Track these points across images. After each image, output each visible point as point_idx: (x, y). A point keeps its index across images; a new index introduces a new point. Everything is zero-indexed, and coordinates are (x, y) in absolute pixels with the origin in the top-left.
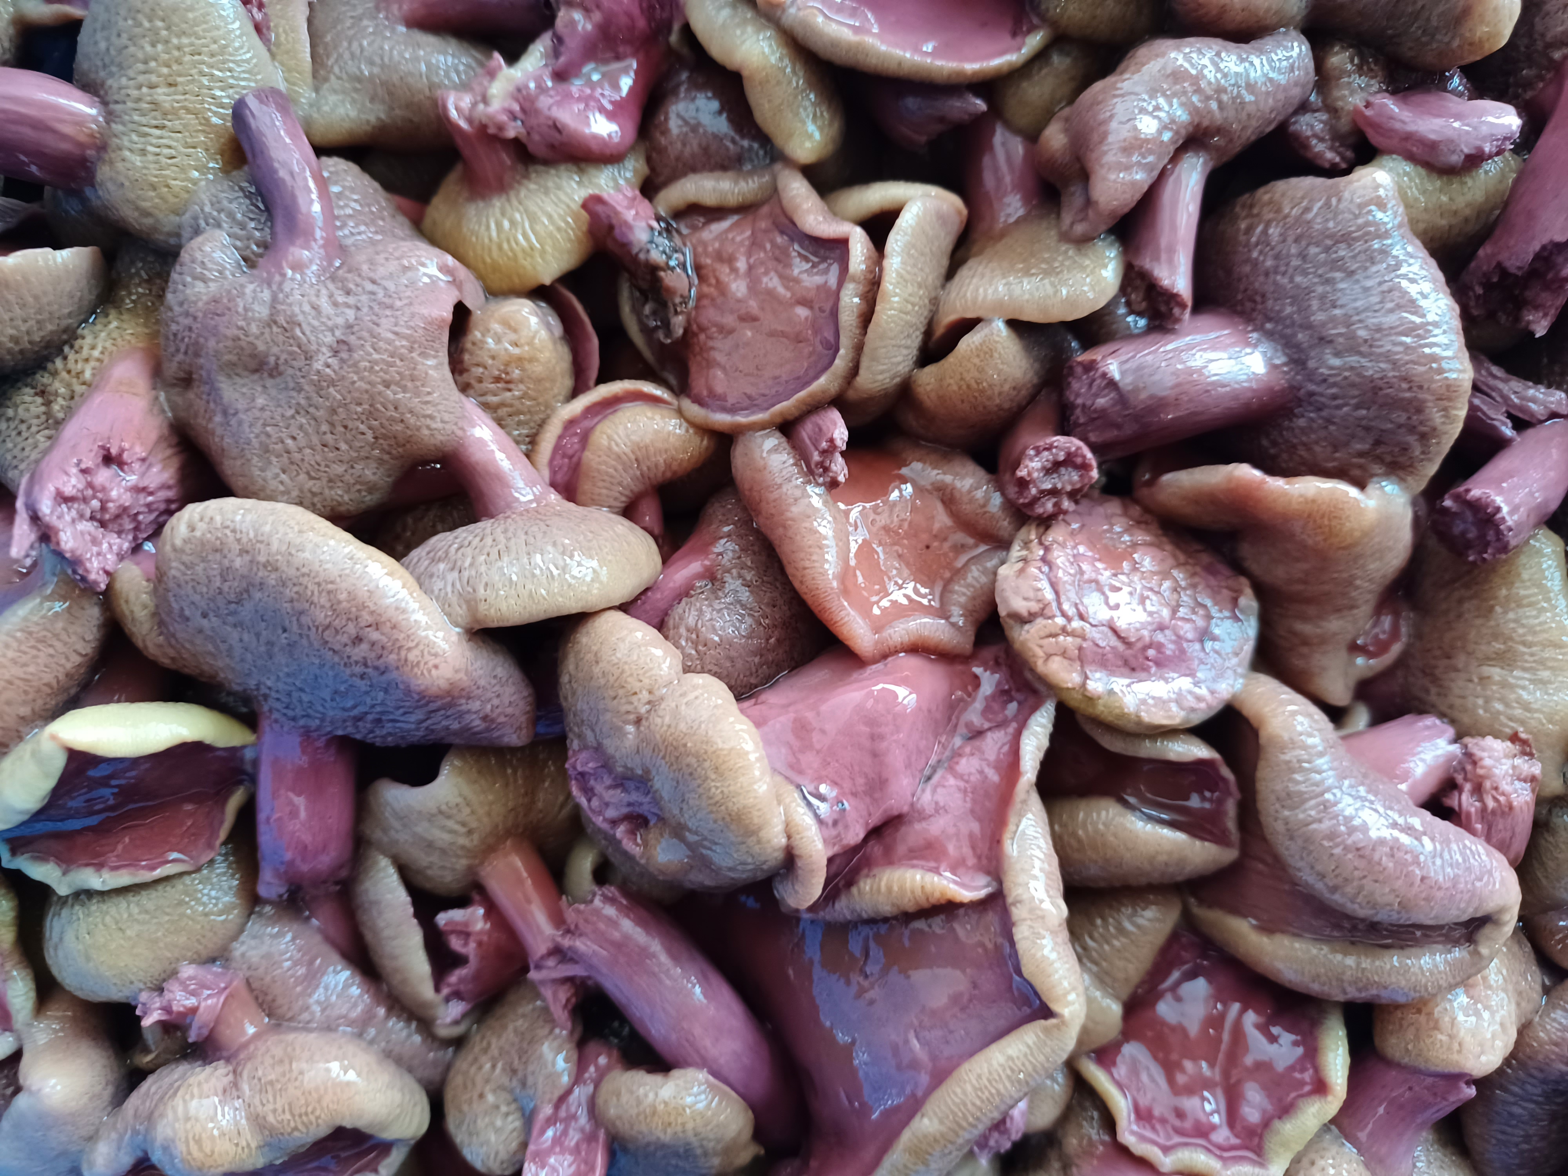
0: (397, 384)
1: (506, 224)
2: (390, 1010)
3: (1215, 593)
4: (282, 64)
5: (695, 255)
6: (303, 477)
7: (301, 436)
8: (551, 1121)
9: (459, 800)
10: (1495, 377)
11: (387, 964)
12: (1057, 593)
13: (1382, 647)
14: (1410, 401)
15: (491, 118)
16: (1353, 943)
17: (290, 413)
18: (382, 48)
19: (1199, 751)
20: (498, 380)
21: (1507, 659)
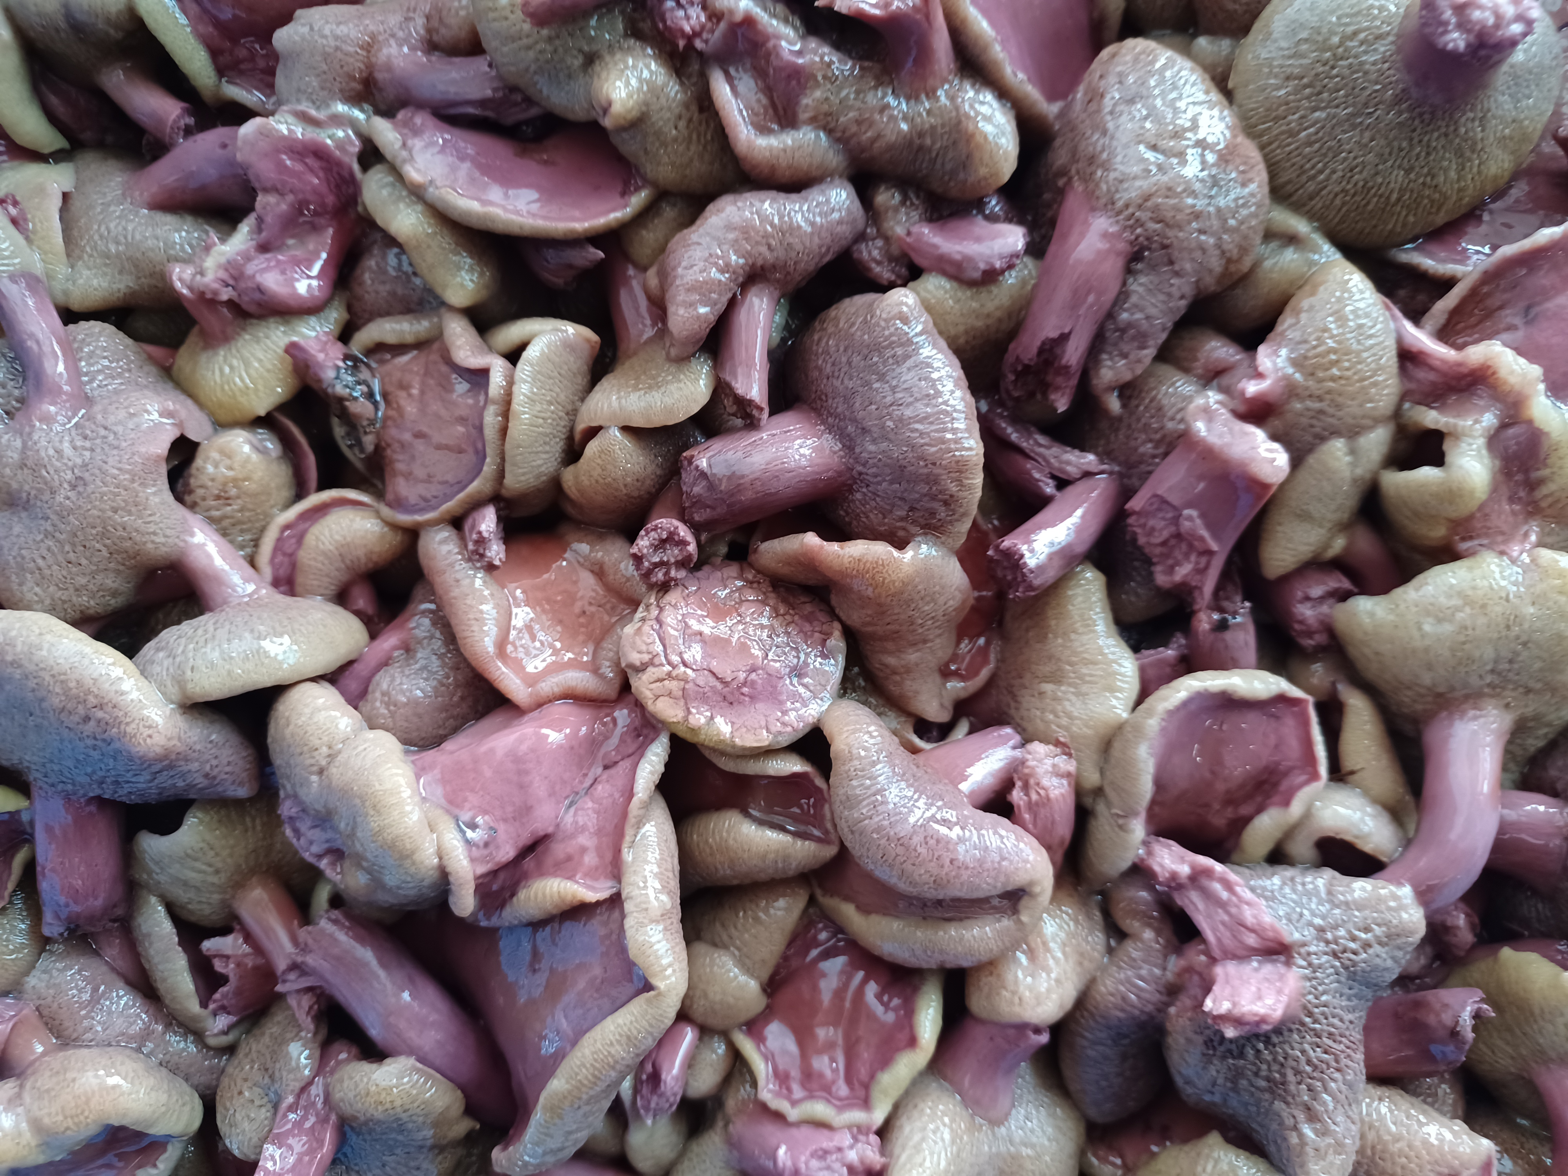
0: (123, 509)
1: (227, 370)
2: (168, 1026)
3: (806, 637)
4: (39, 248)
5: (382, 383)
6: (52, 589)
7: (48, 556)
8: (292, 1108)
9: (202, 845)
10: (1041, 445)
11: (161, 987)
12: (664, 646)
13: (972, 672)
14: (928, 475)
15: (206, 286)
16: (924, 918)
17: (39, 537)
18: (125, 229)
19: (794, 766)
20: (218, 497)
21: (1057, 678)
